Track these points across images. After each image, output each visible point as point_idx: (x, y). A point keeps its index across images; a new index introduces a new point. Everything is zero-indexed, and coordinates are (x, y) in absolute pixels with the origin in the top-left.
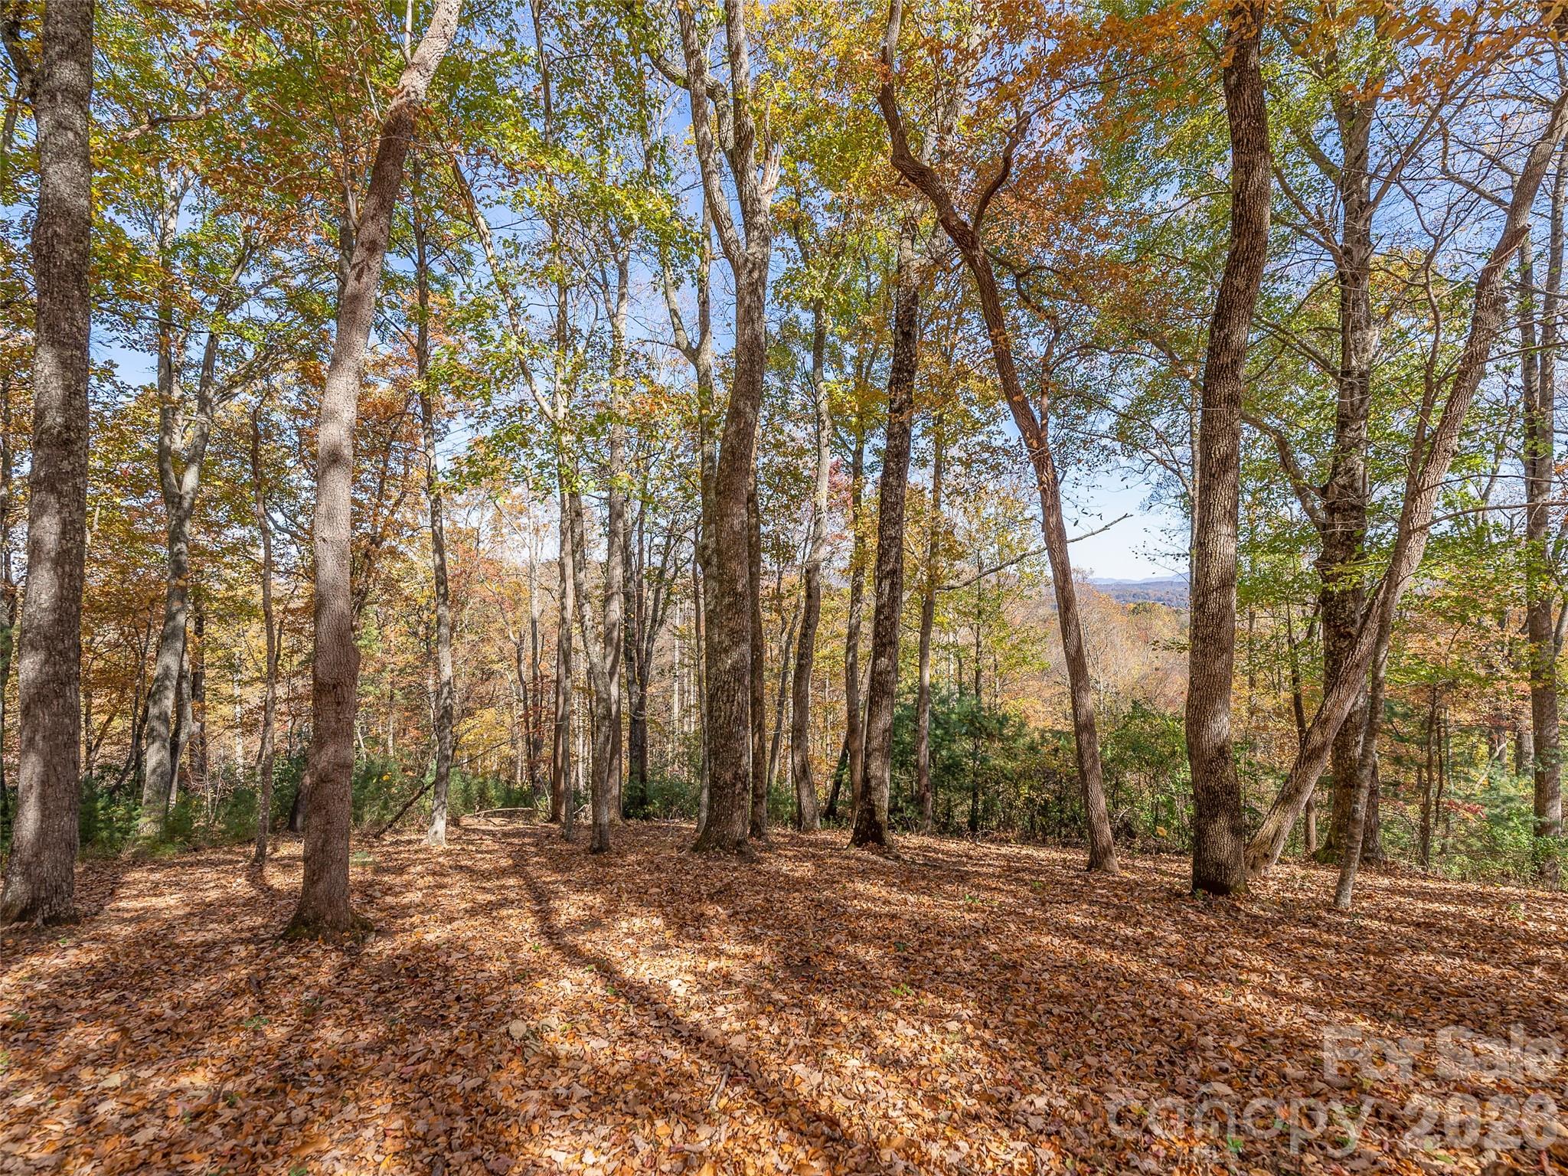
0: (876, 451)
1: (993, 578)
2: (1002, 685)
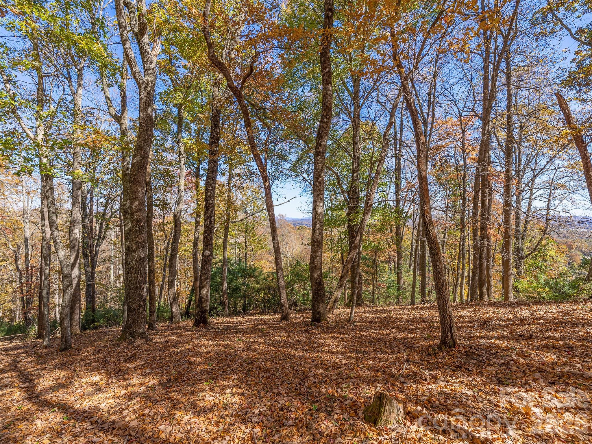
0: (204, 169)
1: (251, 218)
2: (255, 257)
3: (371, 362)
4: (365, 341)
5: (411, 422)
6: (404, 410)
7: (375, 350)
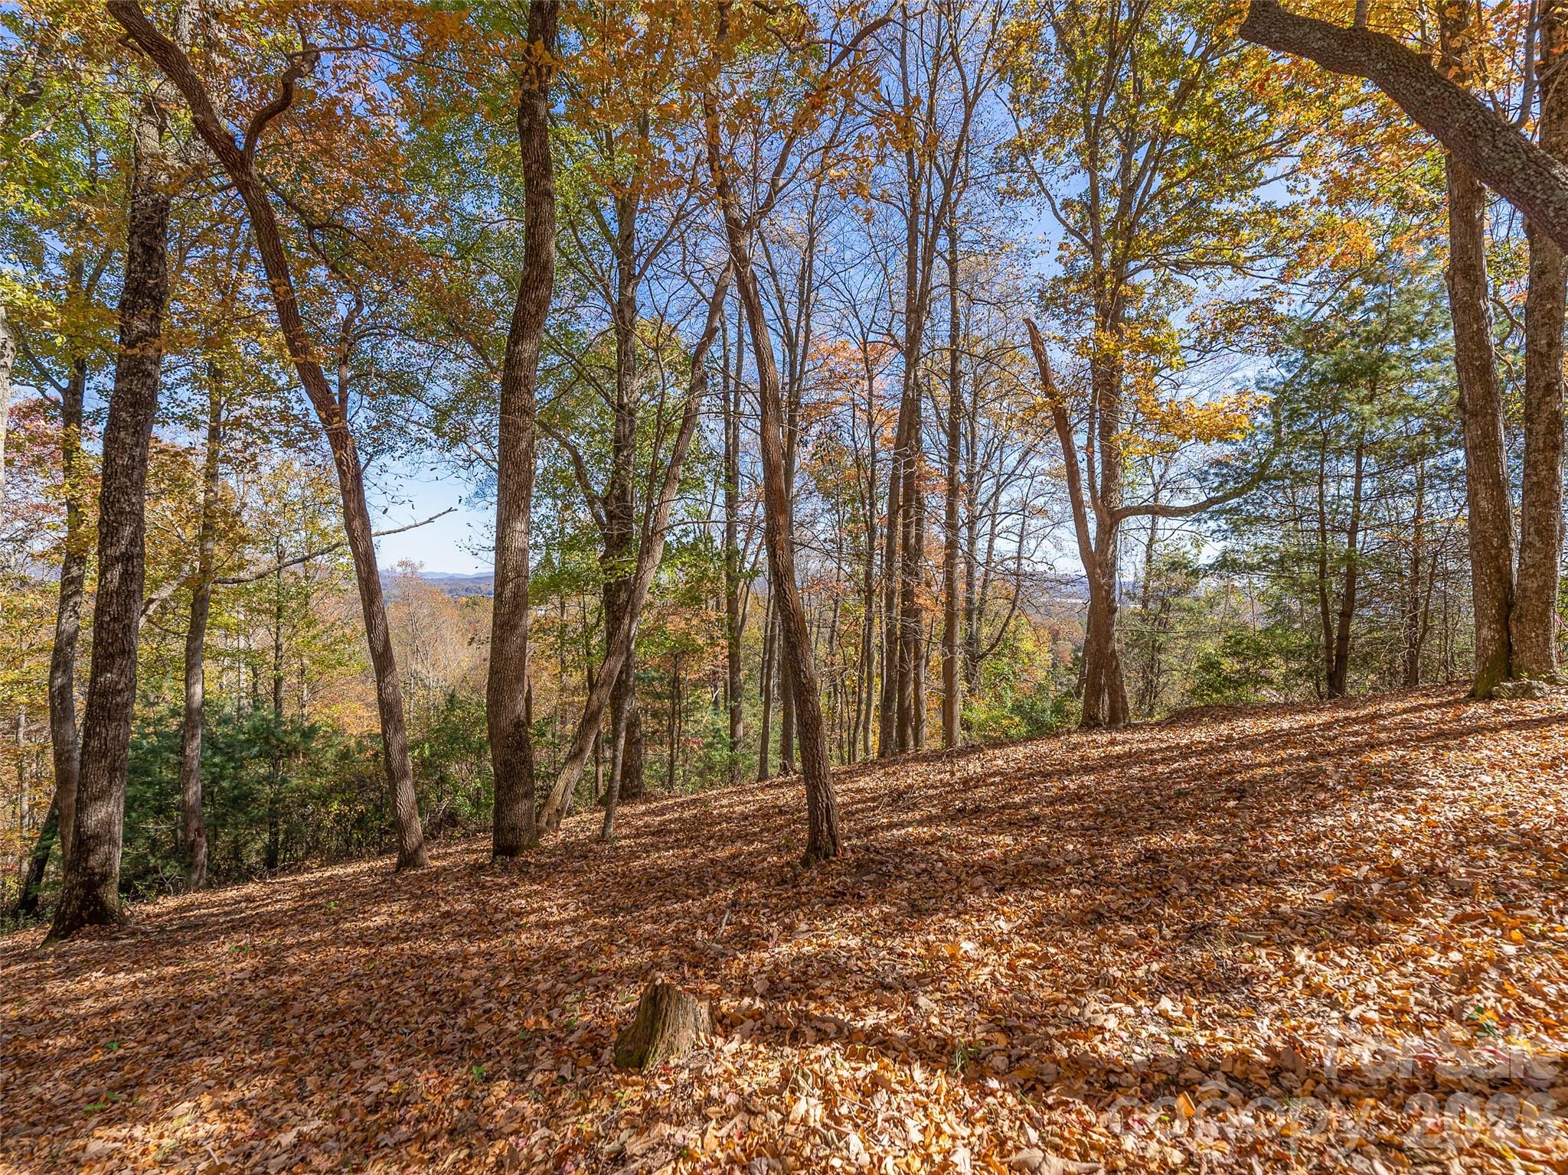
1: (298, 569)
2: (313, 692)
3: (648, 927)
4: (639, 882)
5: (726, 1037)
6: (710, 1014)
7: (660, 898)
